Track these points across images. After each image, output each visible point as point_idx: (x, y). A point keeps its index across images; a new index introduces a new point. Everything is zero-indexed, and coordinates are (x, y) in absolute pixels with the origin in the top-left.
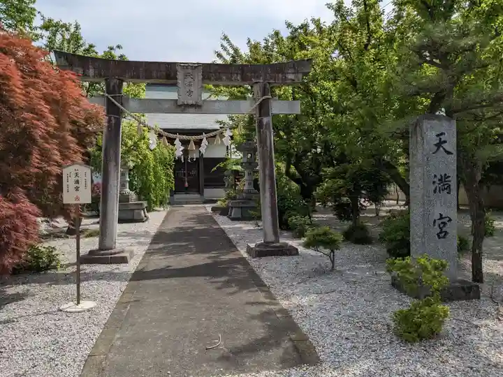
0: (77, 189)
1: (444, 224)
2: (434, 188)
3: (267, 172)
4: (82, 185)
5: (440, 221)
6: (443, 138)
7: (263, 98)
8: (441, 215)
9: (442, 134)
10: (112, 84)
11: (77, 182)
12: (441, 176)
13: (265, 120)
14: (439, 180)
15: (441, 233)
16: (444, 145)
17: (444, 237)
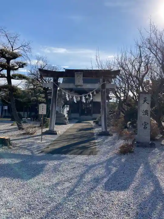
4: (44, 109)
5: (145, 124)
6: (146, 99)
7: (103, 83)
8: (145, 122)
10: (55, 79)
14: (145, 111)
15: (145, 127)
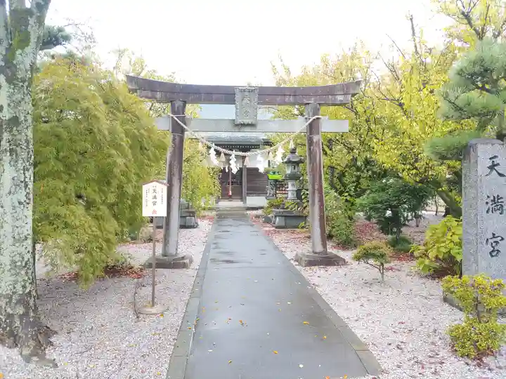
0: (154, 203)
1: (497, 242)
2: (486, 208)
3: (316, 187)
4: (158, 200)
5: (493, 241)
6: (497, 161)
7: (314, 118)
8: (494, 234)
9: (495, 157)
10: (176, 106)
11: (155, 197)
12: (494, 197)
13: (315, 138)
14: (493, 201)
15: (493, 251)
16: (496, 168)
17: (496, 256)
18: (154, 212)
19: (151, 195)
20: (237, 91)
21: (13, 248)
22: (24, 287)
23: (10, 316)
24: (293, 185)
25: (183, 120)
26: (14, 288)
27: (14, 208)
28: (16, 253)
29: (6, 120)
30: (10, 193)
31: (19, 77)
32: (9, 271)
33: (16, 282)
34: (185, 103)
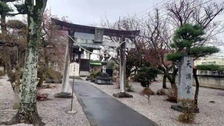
0: (74, 71)
2: (186, 77)
4: (76, 70)
5: (188, 88)
6: (189, 62)
7: (123, 42)
8: (188, 86)
10: (71, 32)
11: (75, 68)
13: (123, 50)
14: (188, 75)
15: (188, 91)
16: (189, 64)
17: (189, 93)
18: (74, 74)
19: (73, 68)
20: (96, 29)
21: (31, 85)
22: (34, 100)
23: (29, 112)
24: (104, 67)
25: (73, 38)
26: (31, 101)
27: (32, 69)
28: (32, 87)
29: (32, 35)
30: (31, 63)
31: (38, 19)
32: (29, 94)
33: (31, 98)
34: (74, 31)
